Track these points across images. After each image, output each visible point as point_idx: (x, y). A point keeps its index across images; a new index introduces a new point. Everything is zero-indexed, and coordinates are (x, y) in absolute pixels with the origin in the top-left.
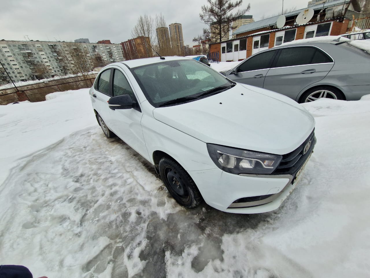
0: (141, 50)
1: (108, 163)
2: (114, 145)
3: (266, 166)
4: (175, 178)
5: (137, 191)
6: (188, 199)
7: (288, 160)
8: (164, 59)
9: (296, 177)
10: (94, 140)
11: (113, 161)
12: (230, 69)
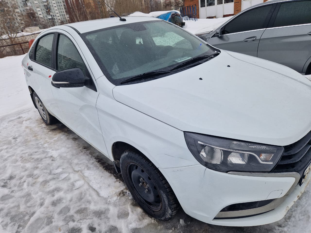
0: (90, 3)
1: (48, 159)
2: (56, 134)
3: (263, 161)
4: (142, 179)
5: (90, 198)
6: (159, 207)
7: (292, 152)
8: (124, 20)
9: (305, 176)
10: (27, 127)
11: (55, 157)
12: (212, 30)
